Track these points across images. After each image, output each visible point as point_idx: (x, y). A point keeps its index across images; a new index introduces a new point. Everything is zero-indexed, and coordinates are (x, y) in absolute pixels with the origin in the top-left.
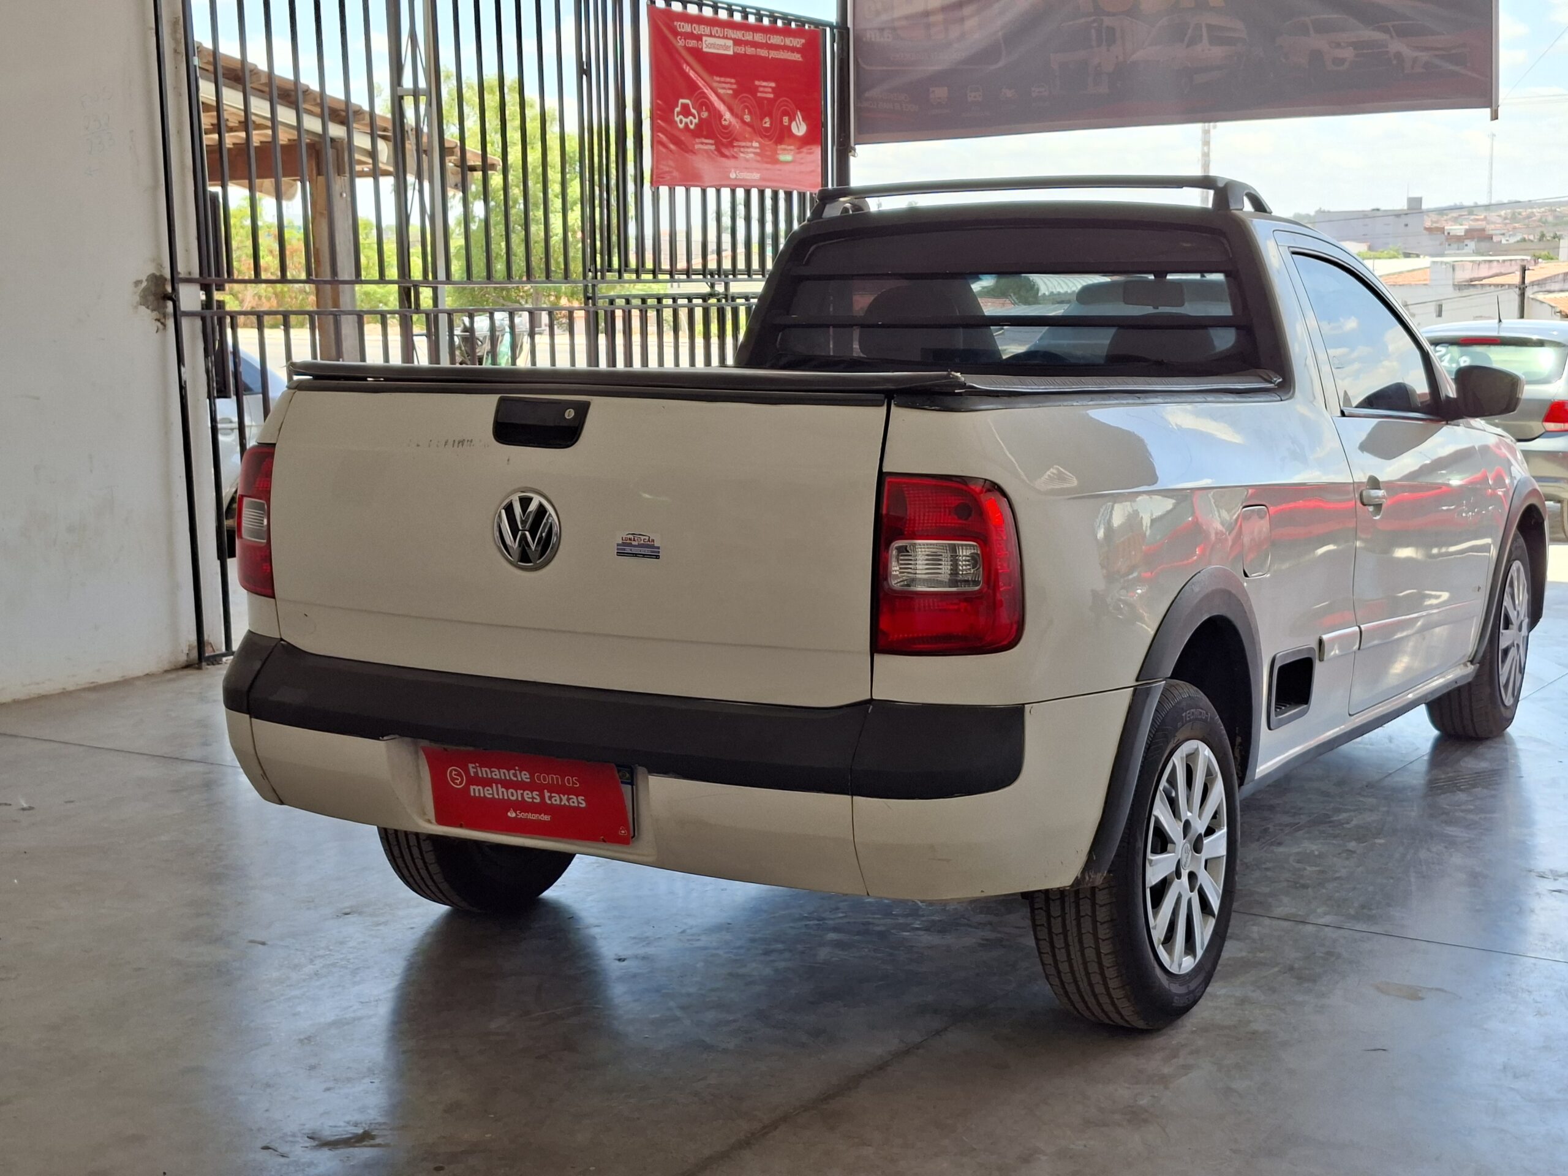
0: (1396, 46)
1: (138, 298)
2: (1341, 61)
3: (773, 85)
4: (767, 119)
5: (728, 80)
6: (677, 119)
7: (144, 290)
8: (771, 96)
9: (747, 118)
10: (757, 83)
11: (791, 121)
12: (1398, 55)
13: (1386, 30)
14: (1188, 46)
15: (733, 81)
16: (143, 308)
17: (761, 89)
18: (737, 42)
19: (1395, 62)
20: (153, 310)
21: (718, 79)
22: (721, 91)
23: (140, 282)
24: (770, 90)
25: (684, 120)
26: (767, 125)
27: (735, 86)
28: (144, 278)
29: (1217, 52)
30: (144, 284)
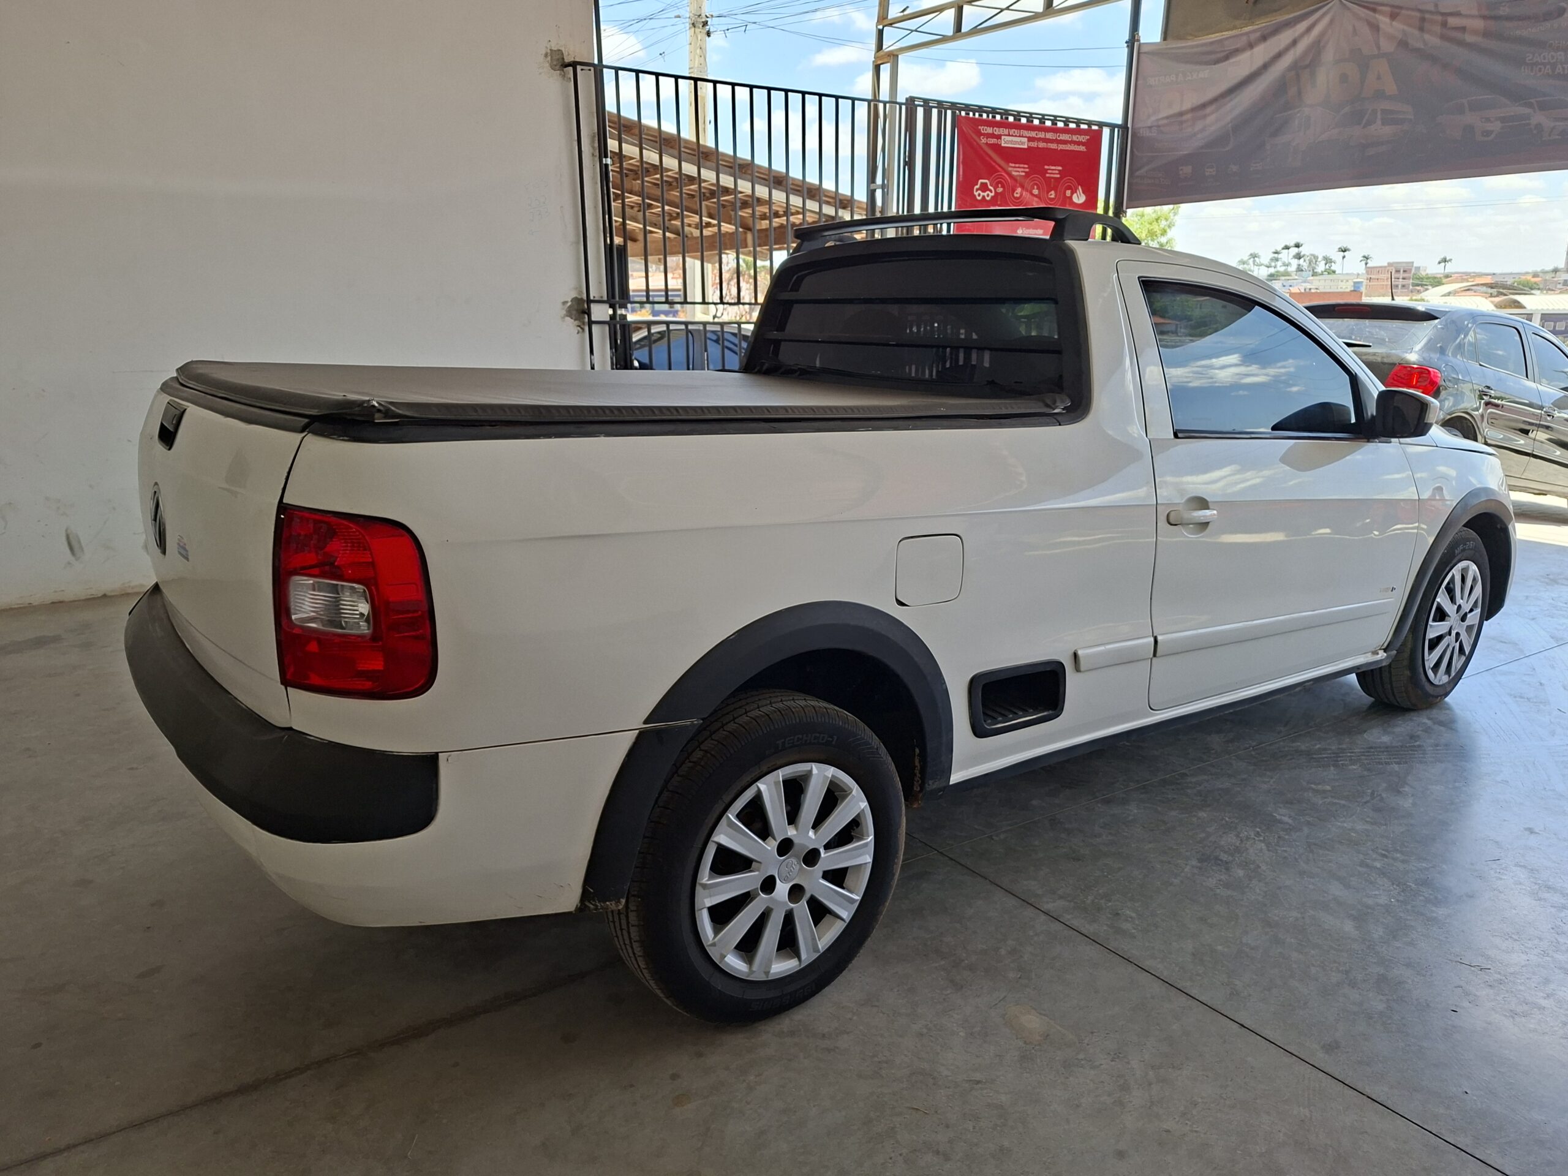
0: (1539, 118)
1: (565, 312)
2: (1488, 133)
3: (1060, 168)
4: (1053, 192)
5: (1022, 166)
6: (976, 194)
7: (570, 307)
8: (1058, 176)
9: (1036, 192)
10: (1046, 167)
11: (1072, 194)
12: (1539, 126)
13: (1531, 105)
14: (1364, 127)
15: (1026, 166)
16: (568, 319)
17: (1049, 171)
18: (1030, 139)
19: (1535, 132)
20: (575, 320)
21: (1013, 165)
22: (1014, 173)
23: (567, 302)
24: (1057, 172)
25: (982, 194)
26: (1053, 196)
27: (1027, 170)
28: (569, 300)
29: (1388, 130)
30: (569, 304)
